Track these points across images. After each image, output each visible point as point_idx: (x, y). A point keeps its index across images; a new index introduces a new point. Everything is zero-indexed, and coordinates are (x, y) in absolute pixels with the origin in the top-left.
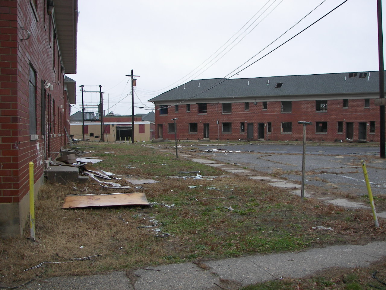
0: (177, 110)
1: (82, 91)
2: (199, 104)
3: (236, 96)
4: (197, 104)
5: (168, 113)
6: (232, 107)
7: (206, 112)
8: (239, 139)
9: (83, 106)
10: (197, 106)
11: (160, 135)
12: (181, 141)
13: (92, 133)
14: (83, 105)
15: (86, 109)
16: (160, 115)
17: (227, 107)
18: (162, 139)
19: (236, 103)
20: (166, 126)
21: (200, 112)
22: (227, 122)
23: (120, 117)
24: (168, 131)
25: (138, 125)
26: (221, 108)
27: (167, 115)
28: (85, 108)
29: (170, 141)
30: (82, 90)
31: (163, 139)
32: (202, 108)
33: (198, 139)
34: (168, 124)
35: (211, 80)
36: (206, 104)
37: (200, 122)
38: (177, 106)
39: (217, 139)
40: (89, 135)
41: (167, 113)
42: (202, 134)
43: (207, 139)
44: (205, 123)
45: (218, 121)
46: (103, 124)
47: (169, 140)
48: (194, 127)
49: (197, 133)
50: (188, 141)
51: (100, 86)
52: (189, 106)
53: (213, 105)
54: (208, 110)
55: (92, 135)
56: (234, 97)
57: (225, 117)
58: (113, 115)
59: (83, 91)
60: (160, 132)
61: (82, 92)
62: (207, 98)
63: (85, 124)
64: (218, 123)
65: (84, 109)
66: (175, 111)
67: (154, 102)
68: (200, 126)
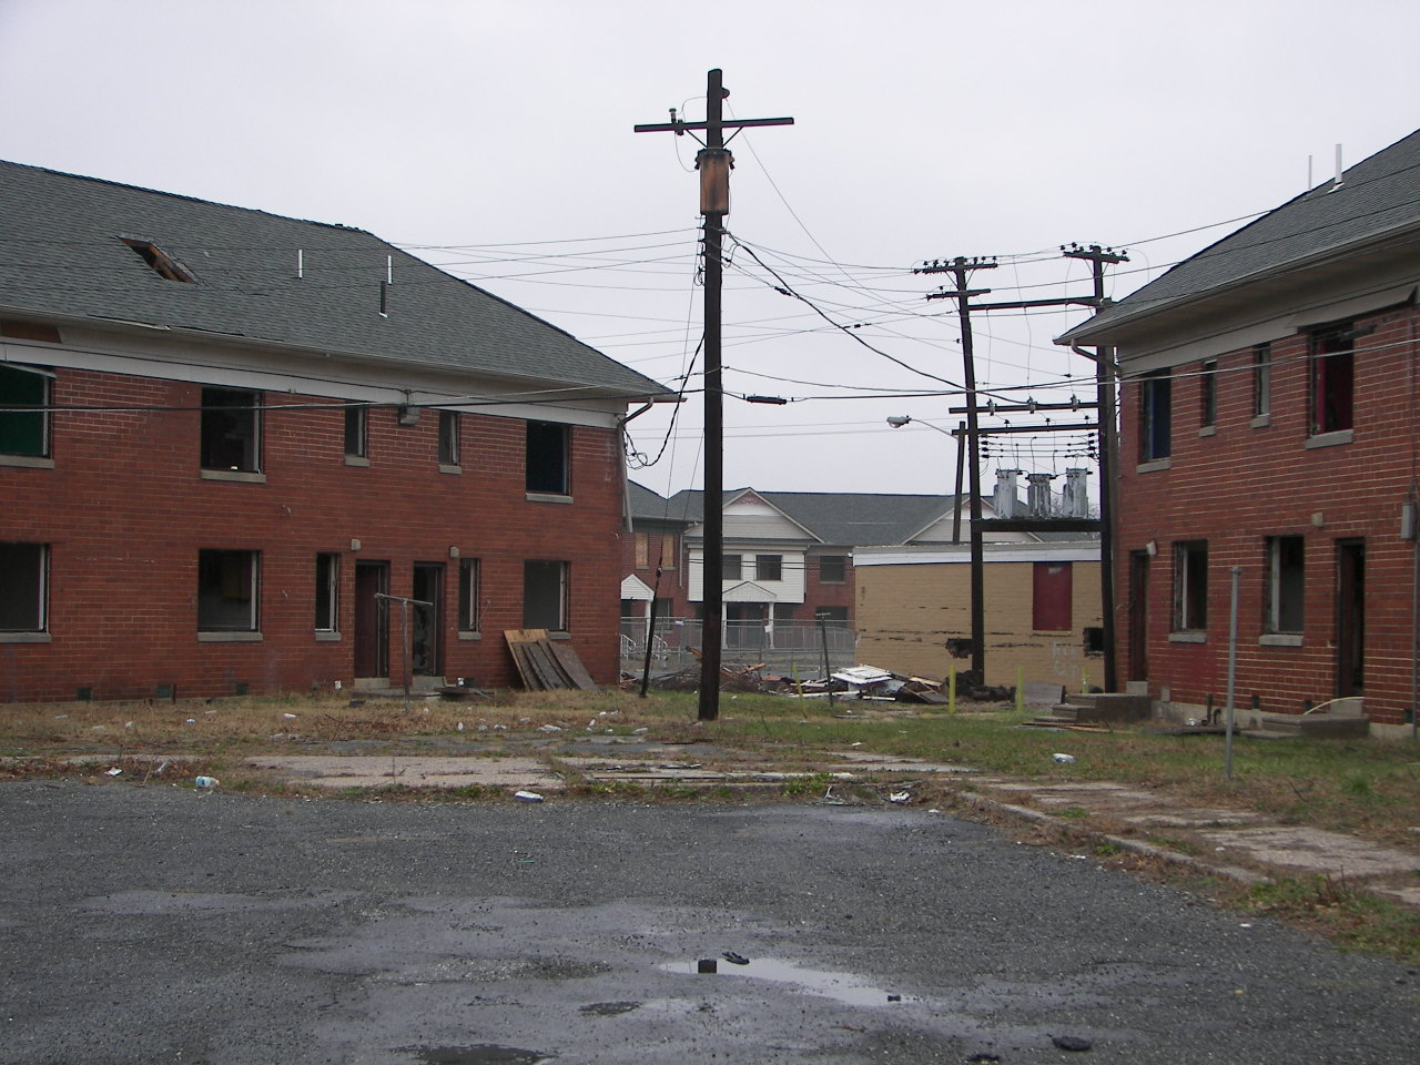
1: (963, 302)
4: (1302, 340)
5: (1172, 446)
9: (973, 421)
10: (1303, 351)
15: (991, 438)
16: (1141, 468)
18: (1144, 689)
24: (1175, 620)
27: (1166, 463)
28: (985, 432)
31: (1149, 689)
33: (1309, 706)
34: (1177, 544)
37: (1319, 519)
42: (1327, 657)
43: (1352, 706)
49: (1298, 641)
61: (964, 309)
65: (980, 439)
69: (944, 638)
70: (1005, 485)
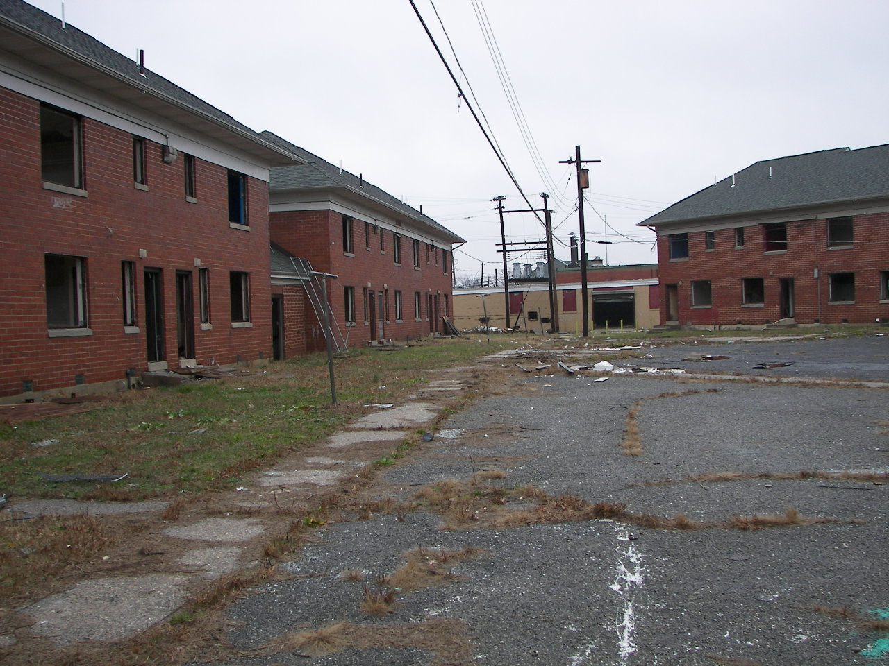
0: (712, 244)
1: (501, 210)
2: (764, 225)
3: (862, 197)
4: (760, 227)
5: (690, 254)
6: (856, 229)
7: (784, 247)
8: (877, 320)
9: (504, 248)
10: (760, 229)
11: (672, 312)
12: (723, 327)
13: (533, 311)
14: (504, 244)
15: (511, 253)
16: (671, 261)
17: (840, 230)
18: (677, 323)
19: (866, 215)
20: (685, 286)
21: (770, 247)
22: (841, 271)
23: (616, 270)
24: (691, 302)
25: (648, 288)
26: (824, 233)
27: (686, 259)
28: (509, 251)
29: (697, 327)
30: (500, 207)
31: (679, 323)
32: (775, 236)
33: (767, 322)
34: (692, 282)
35: (805, 156)
36: (782, 225)
37: (771, 273)
38: (711, 235)
39: (817, 321)
40: (527, 315)
41: (686, 254)
42: (777, 309)
43: (790, 321)
44: (782, 276)
45: (816, 271)
46: (555, 288)
47: (692, 326)
48: (754, 288)
49: (762, 305)
50: (742, 326)
51: (545, 196)
52: (740, 231)
53: (803, 226)
54: (791, 241)
55: (533, 316)
56: (855, 198)
57: (837, 257)
58: (600, 265)
59: (503, 210)
60: (671, 306)
61: (501, 213)
62: (782, 206)
63: (510, 290)
64: (816, 276)
65: (507, 253)
66: (707, 248)
67: (654, 228)
68: (772, 286)
69: (478, 318)
70: (517, 268)
